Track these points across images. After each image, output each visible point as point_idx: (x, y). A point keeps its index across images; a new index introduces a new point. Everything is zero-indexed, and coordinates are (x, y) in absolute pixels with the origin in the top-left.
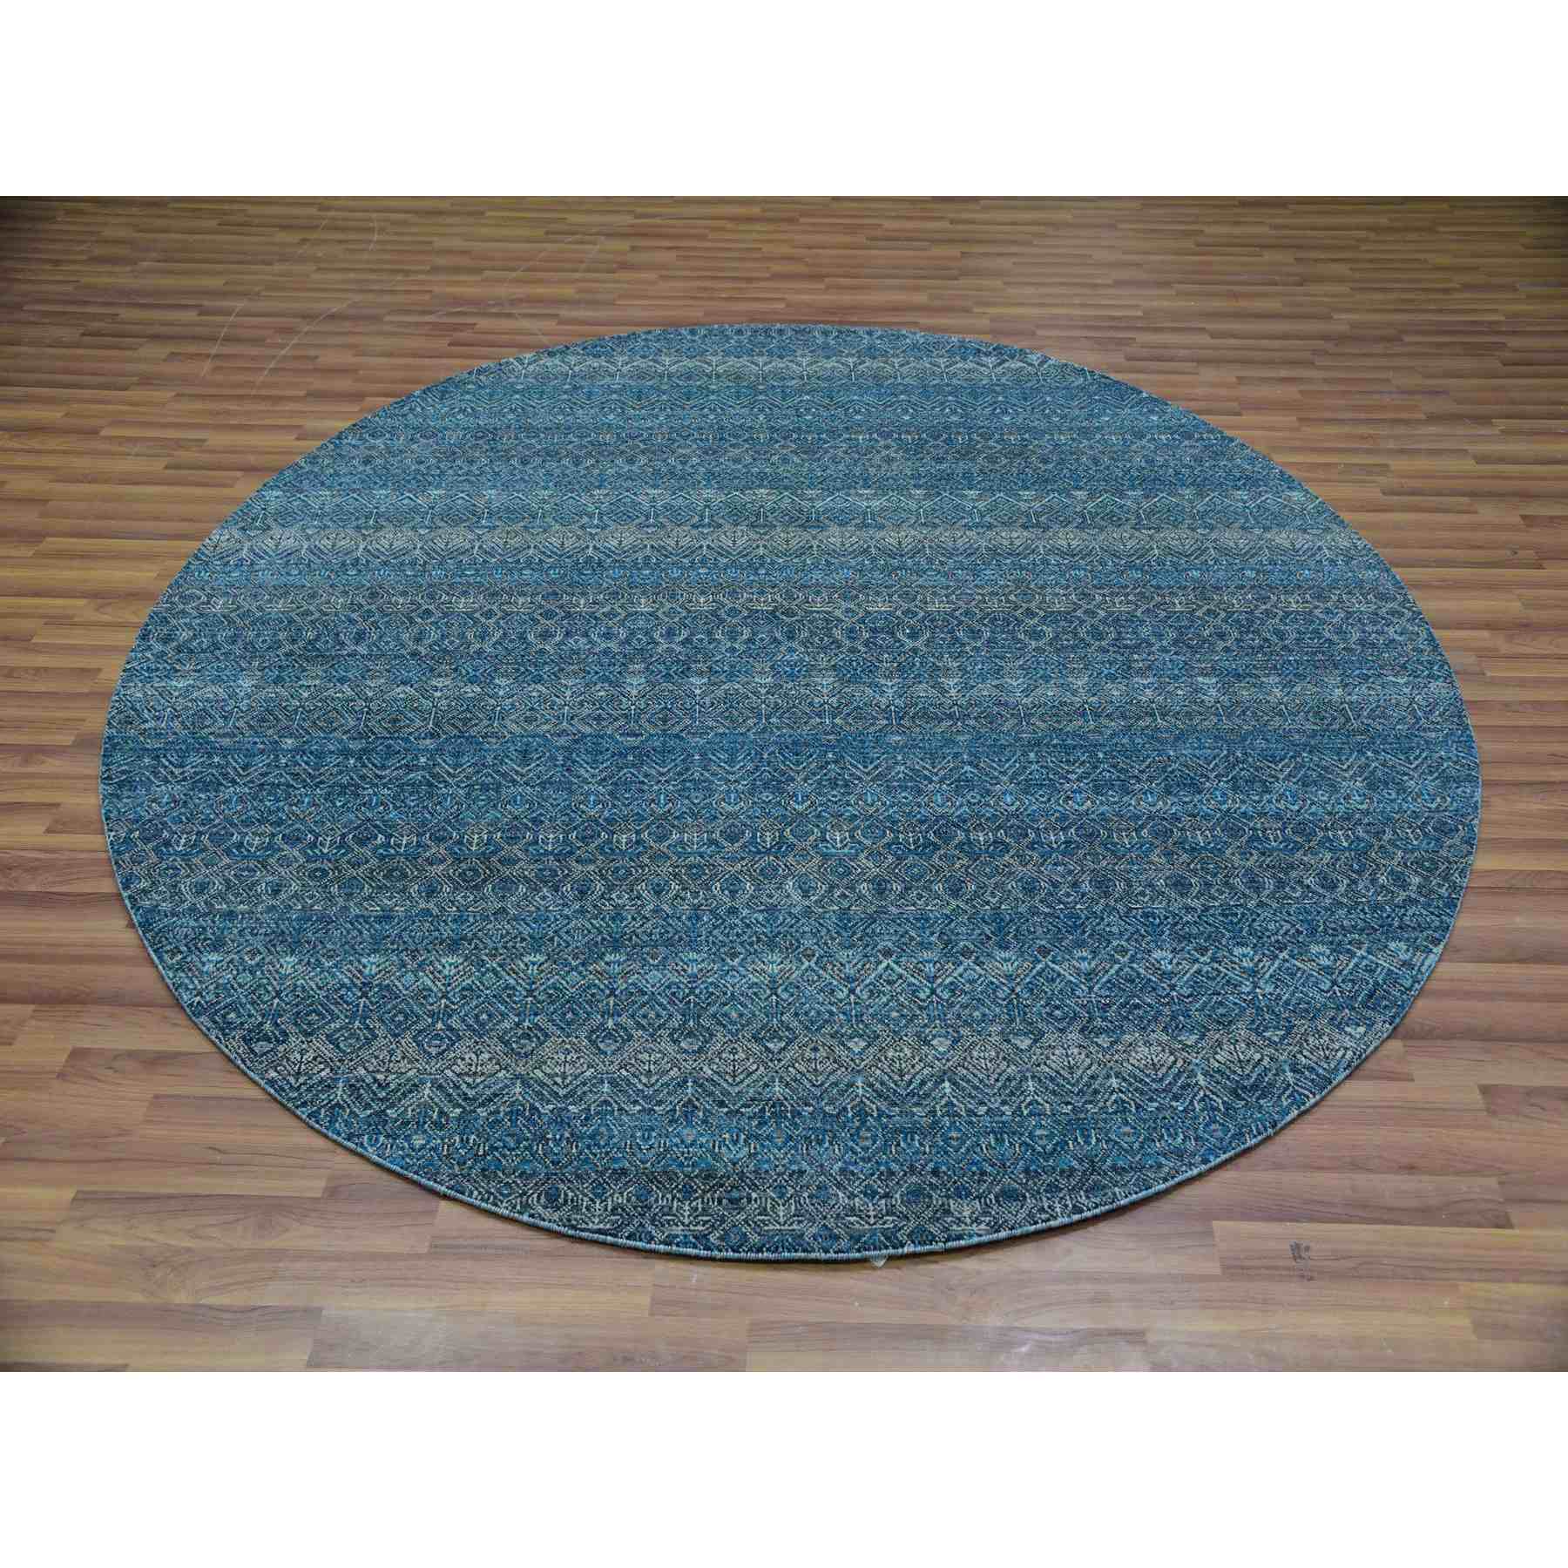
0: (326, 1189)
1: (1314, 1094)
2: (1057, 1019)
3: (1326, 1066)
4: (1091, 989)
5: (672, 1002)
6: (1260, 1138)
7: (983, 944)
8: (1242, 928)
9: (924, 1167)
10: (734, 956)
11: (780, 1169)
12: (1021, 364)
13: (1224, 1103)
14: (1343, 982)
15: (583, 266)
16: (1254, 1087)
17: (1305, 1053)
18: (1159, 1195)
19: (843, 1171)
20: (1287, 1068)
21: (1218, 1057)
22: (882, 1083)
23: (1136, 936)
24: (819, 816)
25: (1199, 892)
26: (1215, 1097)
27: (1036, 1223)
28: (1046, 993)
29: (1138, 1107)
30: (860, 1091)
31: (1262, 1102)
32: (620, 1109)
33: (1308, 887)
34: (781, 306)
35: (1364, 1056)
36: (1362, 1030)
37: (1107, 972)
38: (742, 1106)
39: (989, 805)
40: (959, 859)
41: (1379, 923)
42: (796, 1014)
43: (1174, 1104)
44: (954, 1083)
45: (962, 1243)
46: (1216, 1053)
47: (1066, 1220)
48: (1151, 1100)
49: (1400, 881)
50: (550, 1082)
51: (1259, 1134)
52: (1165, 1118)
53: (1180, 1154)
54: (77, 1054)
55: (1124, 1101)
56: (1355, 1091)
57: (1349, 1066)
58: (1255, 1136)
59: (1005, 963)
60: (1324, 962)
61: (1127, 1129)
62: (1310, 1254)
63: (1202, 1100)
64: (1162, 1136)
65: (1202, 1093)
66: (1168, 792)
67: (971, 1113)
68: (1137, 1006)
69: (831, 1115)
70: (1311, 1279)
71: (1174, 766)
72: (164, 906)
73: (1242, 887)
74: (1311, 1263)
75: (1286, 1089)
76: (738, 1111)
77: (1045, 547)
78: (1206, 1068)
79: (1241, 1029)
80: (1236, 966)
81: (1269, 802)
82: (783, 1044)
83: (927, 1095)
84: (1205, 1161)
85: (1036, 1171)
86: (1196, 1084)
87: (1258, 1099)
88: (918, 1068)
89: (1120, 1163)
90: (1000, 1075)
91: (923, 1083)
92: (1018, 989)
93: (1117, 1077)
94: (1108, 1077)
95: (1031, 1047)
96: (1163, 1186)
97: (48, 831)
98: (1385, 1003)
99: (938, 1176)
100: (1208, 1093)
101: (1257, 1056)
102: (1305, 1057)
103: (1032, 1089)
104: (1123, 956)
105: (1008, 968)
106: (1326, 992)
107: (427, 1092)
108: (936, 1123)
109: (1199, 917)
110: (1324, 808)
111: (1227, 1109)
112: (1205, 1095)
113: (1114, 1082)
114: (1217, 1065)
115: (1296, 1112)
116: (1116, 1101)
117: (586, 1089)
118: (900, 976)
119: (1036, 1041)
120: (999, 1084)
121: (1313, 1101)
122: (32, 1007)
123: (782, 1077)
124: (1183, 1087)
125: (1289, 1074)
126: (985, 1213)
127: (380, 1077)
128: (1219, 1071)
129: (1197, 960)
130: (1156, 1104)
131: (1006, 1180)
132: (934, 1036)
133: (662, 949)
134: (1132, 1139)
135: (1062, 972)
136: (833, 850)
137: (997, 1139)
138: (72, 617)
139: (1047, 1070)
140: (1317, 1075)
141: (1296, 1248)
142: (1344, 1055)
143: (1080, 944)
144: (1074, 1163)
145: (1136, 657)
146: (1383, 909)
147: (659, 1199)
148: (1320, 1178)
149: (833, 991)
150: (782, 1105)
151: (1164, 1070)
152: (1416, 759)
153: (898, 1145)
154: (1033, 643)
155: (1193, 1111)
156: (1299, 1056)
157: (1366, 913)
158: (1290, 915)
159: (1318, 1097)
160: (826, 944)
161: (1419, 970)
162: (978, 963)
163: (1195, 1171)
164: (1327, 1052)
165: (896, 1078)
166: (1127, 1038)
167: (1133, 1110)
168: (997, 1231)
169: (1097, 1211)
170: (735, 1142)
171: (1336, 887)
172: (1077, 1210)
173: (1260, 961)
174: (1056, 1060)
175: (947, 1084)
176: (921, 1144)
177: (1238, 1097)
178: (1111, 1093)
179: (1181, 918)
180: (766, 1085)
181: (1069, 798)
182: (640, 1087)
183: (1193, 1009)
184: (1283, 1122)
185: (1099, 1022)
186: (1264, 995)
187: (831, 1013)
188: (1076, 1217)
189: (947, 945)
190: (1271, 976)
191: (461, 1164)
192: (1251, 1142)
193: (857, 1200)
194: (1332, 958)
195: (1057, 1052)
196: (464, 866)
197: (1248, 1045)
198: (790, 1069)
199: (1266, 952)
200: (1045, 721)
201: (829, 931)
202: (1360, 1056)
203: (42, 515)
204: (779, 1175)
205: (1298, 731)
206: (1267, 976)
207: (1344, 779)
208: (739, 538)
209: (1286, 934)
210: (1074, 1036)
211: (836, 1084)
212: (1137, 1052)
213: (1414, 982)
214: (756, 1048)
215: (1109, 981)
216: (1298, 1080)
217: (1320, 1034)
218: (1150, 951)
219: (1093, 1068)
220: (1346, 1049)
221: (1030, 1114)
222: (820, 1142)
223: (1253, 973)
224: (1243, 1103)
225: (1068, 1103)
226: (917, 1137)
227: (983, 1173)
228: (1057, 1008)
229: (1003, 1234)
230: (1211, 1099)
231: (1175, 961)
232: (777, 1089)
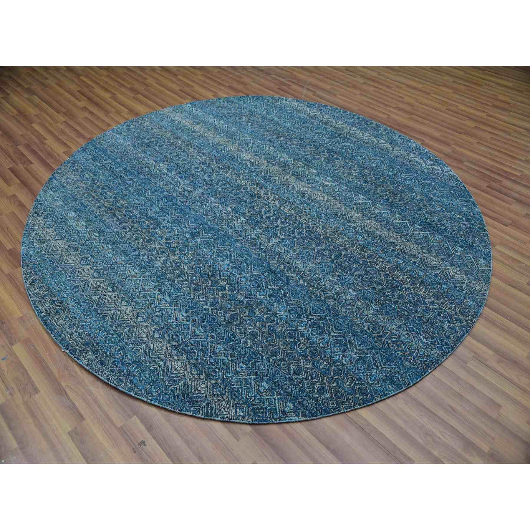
0: (10, 249)
1: (202, 415)
2: (172, 338)
3: (217, 412)
4: (191, 338)
5: (105, 264)
6: (172, 409)
7: (183, 306)
8: (252, 360)
9: (98, 340)
10: (130, 264)
11: (73, 314)
12: (440, 169)
13: (178, 394)
14: (258, 399)
15: (342, 82)
16: (191, 398)
17: (217, 404)
18: (130, 396)
19: (83, 325)
20: (206, 402)
21: (193, 382)
22: (116, 316)
23: (221, 337)
24: (192, 249)
25: (256, 342)
26: (178, 390)
27: (96, 373)
28: (179, 330)
29: (158, 374)
30: (110, 313)
31: (187, 403)
32: (66, 276)
33: (290, 368)
34: (385, 117)
35: (232, 420)
36: (241, 414)
37: (201, 338)
38: (85, 295)
39: (235, 277)
40: (209, 283)
41: (295, 395)
42: (123, 287)
43: (167, 382)
44: (129, 330)
45: (78, 361)
46: (194, 381)
47: (103, 379)
48: (163, 375)
49: (322, 390)
50: (64, 260)
51: (174, 408)
52: (160, 382)
53: (150, 393)
54: (14, 196)
55: (157, 369)
56: (218, 427)
57: (224, 418)
58: (172, 408)
59: (181, 315)
60: (262, 389)
61: (148, 376)
62: (144, 447)
63: (174, 388)
64: (153, 386)
65: (177, 386)
66: (289, 312)
67: (123, 339)
68: (195, 353)
69: (98, 313)
70: (135, 452)
71: (302, 306)
72: (58, 178)
73: (270, 351)
74: (140, 449)
75: (198, 406)
76: (83, 295)
77: (361, 224)
78: (187, 382)
79: (210, 383)
80: (235, 368)
81: (316, 338)
82: (111, 290)
83: (120, 327)
84: (151, 400)
85: (115, 364)
86: (179, 383)
87: (187, 401)
88: (128, 319)
89: (134, 381)
90: (141, 337)
91: (124, 324)
92: (174, 323)
93: (164, 363)
94: (162, 361)
95: (157, 338)
96: (133, 395)
97: (64, 152)
98: (261, 415)
99: (97, 345)
100: (178, 388)
101: (203, 392)
102: (215, 404)
103: (143, 347)
104: (210, 339)
105: (180, 317)
106: (248, 396)
107: (45, 245)
108: (113, 334)
109: (245, 348)
110: (332, 353)
111: (177, 396)
112: (176, 387)
113: (161, 363)
114: (190, 384)
115: (191, 414)
116: (155, 368)
117: (67, 267)
118: (155, 298)
119: (160, 338)
120: (138, 339)
121: (200, 416)
122: (20, 182)
123: (101, 297)
124: (174, 380)
125: (204, 404)
126: (92, 361)
127: (42, 235)
128: (189, 385)
129: (227, 357)
130: (162, 377)
131: (107, 359)
132: (141, 316)
133: (120, 251)
134: (146, 379)
135: (190, 329)
136: (183, 259)
137: (119, 350)
138: (121, 112)
139: (152, 346)
140: (211, 412)
141: (143, 442)
142: (226, 414)
143: (205, 327)
144: (125, 371)
145: (340, 270)
146: (303, 393)
147: (47, 299)
148: (175, 436)
149: (137, 288)
150: (92, 302)
151: (176, 372)
152: (389, 365)
153: (100, 331)
154: (314, 246)
155: (168, 388)
156: (214, 403)
157: (296, 389)
158: (272, 369)
159: (203, 416)
160: (151, 277)
161: (286, 417)
162: (175, 310)
163: (146, 400)
164: (222, 409)
165: (121, 317)
166: (181, 357)
167: (156, 373)
168: (87, 366)
169: (112, 384)
170: (74, 301)
171: (298, 375)
172: (108, 379)
173: (244, 372)
174: (158, 346)
175: (128, 328)
176: (104, 335)
177: (184, 396)
178: (157, 365)
179: (241, 344)
180: (96, 295)
181: (259, 291)
182: (76, 275)
183: (207, 366)
184: (184, 413)
185: (180, 348)
186: (230, 381)
187: (129, 292)
188: (106, 381)
189: (175, 299)
190: (240, 379)
191: (31, 262)
192: (169, 408)
193: (76, 333)
194: (265, 390)
195: (160, 344)
196: (111, 207)
197: (205, 387)
198: (105, 297)
199: (249, 372)
200: (284, 268)
201: (156, 275)
202: (230, 419)
203: (145, 89)
204: (71, 315)
205: (359, 327)
206: (239, 377)
207: (352, 351)
208: (275, 171)
209: (262, 373)
210: (169, 345)
211: (108, 307)
212: (177, 362)
213: (278, 418)
214: (106, 286)
215: (197, 341)
216: (204, 408)
217: (228, 403)
218: (219, 344)
219: (162, 356)
220: (229, 413)
221: (134, 352)
222: (88, 316)
223: (237, 373)
224: (183, 398)
225: (145, 357)
226: (105, 333)
227: (106, 353)
228: (176, 335)
229: (87, 368)
230: (177, 390)
231: (221, 352)
232: (96, 298)
